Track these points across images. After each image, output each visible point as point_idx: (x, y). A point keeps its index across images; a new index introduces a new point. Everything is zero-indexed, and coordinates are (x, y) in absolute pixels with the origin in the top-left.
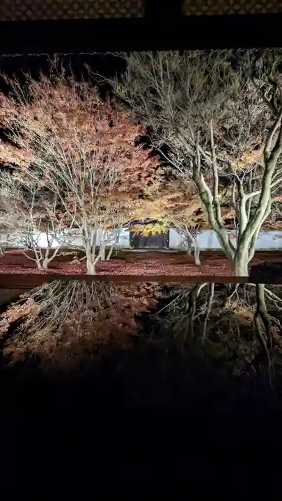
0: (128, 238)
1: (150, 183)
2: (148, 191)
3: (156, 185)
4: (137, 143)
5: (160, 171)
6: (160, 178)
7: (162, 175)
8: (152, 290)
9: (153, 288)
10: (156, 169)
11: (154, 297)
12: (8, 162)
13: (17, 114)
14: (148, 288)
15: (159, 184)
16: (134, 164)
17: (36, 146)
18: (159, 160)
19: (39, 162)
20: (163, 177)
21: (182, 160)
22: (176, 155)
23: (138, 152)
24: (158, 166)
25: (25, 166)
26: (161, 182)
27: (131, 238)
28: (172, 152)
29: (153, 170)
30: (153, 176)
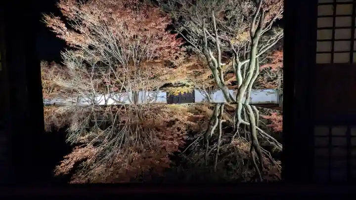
0: (166, 97)
1: (177, 58)
2: (176, 63)
3: (181, 59)
4: (166, 30)
5: (184, 49)
6: (184, 54)
7: (185, 51)
8: (181, 135)
9: (182, 133)
10: (181, 47)
11: (183, 139)
12: (73, 44)
13: (78, 10)
14: (178, 133)
15: (183, 58)
16: (164, 44)
17: (93, 33)
18: (182, 41)
19: (95, 43)
20: (186, 53)
21: (196, 40)
22: (192, 37)
23: (167, 36)
24: (182, 45)
25: (85, 47)
26: (185, 56)
27: (167, 98)
28: (190, 35)
29: (179, 48)
30: (179, 52)
